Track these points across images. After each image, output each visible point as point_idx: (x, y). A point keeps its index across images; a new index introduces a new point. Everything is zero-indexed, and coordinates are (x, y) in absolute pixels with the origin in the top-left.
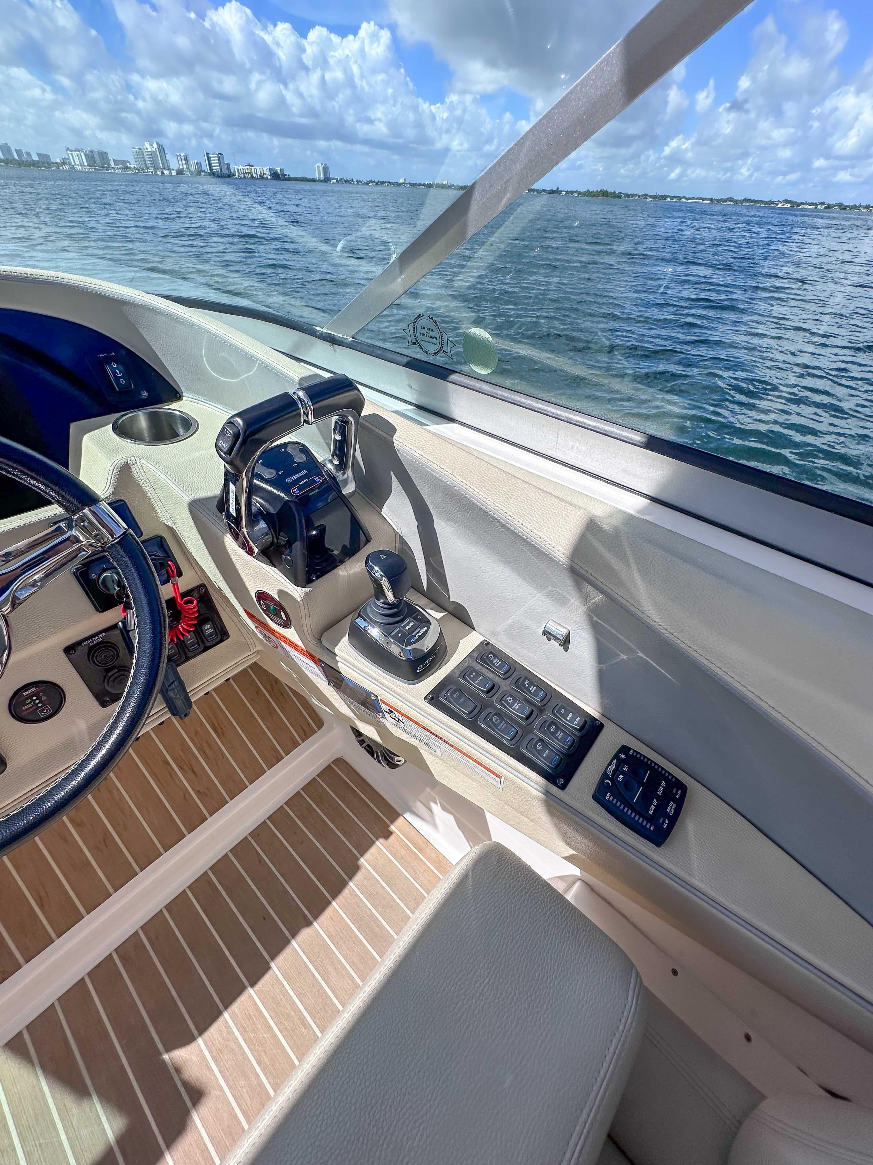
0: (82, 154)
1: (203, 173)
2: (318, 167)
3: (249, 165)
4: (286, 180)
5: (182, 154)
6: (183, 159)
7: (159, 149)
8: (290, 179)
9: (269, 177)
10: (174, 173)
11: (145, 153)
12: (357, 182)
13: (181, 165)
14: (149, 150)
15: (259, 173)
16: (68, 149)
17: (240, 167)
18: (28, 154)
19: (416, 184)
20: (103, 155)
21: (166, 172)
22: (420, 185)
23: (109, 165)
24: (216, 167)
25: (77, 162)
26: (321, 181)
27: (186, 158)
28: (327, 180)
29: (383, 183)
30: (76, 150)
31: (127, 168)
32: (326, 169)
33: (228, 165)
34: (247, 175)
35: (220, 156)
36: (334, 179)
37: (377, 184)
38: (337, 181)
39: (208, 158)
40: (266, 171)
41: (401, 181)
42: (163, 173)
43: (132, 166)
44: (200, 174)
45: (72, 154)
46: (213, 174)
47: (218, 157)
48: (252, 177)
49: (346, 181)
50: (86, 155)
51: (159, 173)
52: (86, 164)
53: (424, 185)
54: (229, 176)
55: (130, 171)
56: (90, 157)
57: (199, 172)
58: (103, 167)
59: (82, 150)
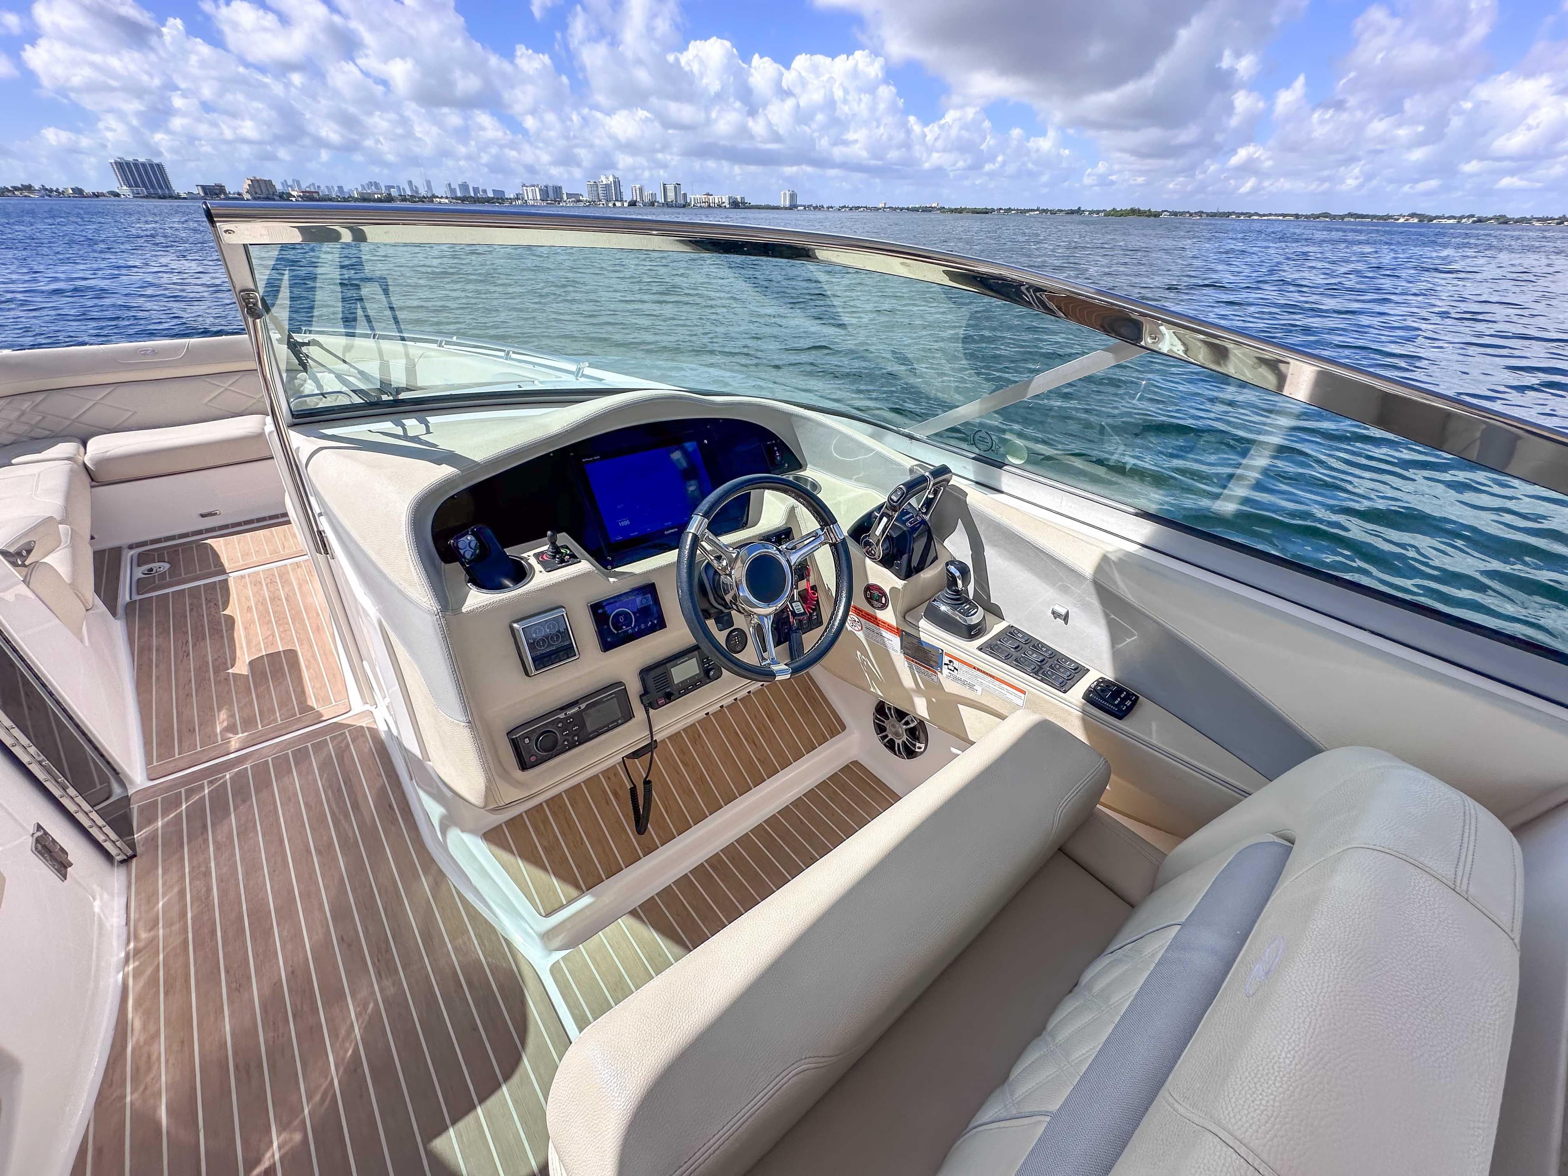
0: (537, 190)
1: (656, 204)
2: (785, 194)
3: (708, 194)
4: (746, 208)
5: (638, 186)
6: (638, 191)
7: (615, 182)
8: (751, 207)
9: (728, 206)
10: (626, 204)
11: (600, 186)
12: (828, 208)
13: (635, 196)
14: (605, 183)
15: (717, 201)
16: (524, 185)
17: (698, 196)
18: (485, 191)
19: (898, 208)
20: (558, 190)
21: (618, 204)
22: (902, 209)
23: (562, 198)
24: (671, 197)
25: (531, 197)
26: (786, 208)
27: (641, 190)
28: (793, 207)
29: (858, 208)
30: (530, 186)
31: (579, 201)
32: (793, 196)
33: (685, 195)
34: (703, 204)
35: (678, 187)
36: (801, 206)
37: (851, 209)
38: (805, 208)
39: (664, 188)
40: (725, 200)
41: (881, 205)
42: (614, 205)
43: (585, 199)
45: (527, 190)
46: (667, 204)
47: (675, 187)
48: (709, 206)
49: (816, 208)
50: (540, 190)
51: (611, 205)
52: (539, 198)
53: (908, 209)
54: (684, 206)
55: (582, 204)
56: (545, 193)
57: (652, 204)
58: (555, 201)
59: (537, 186)
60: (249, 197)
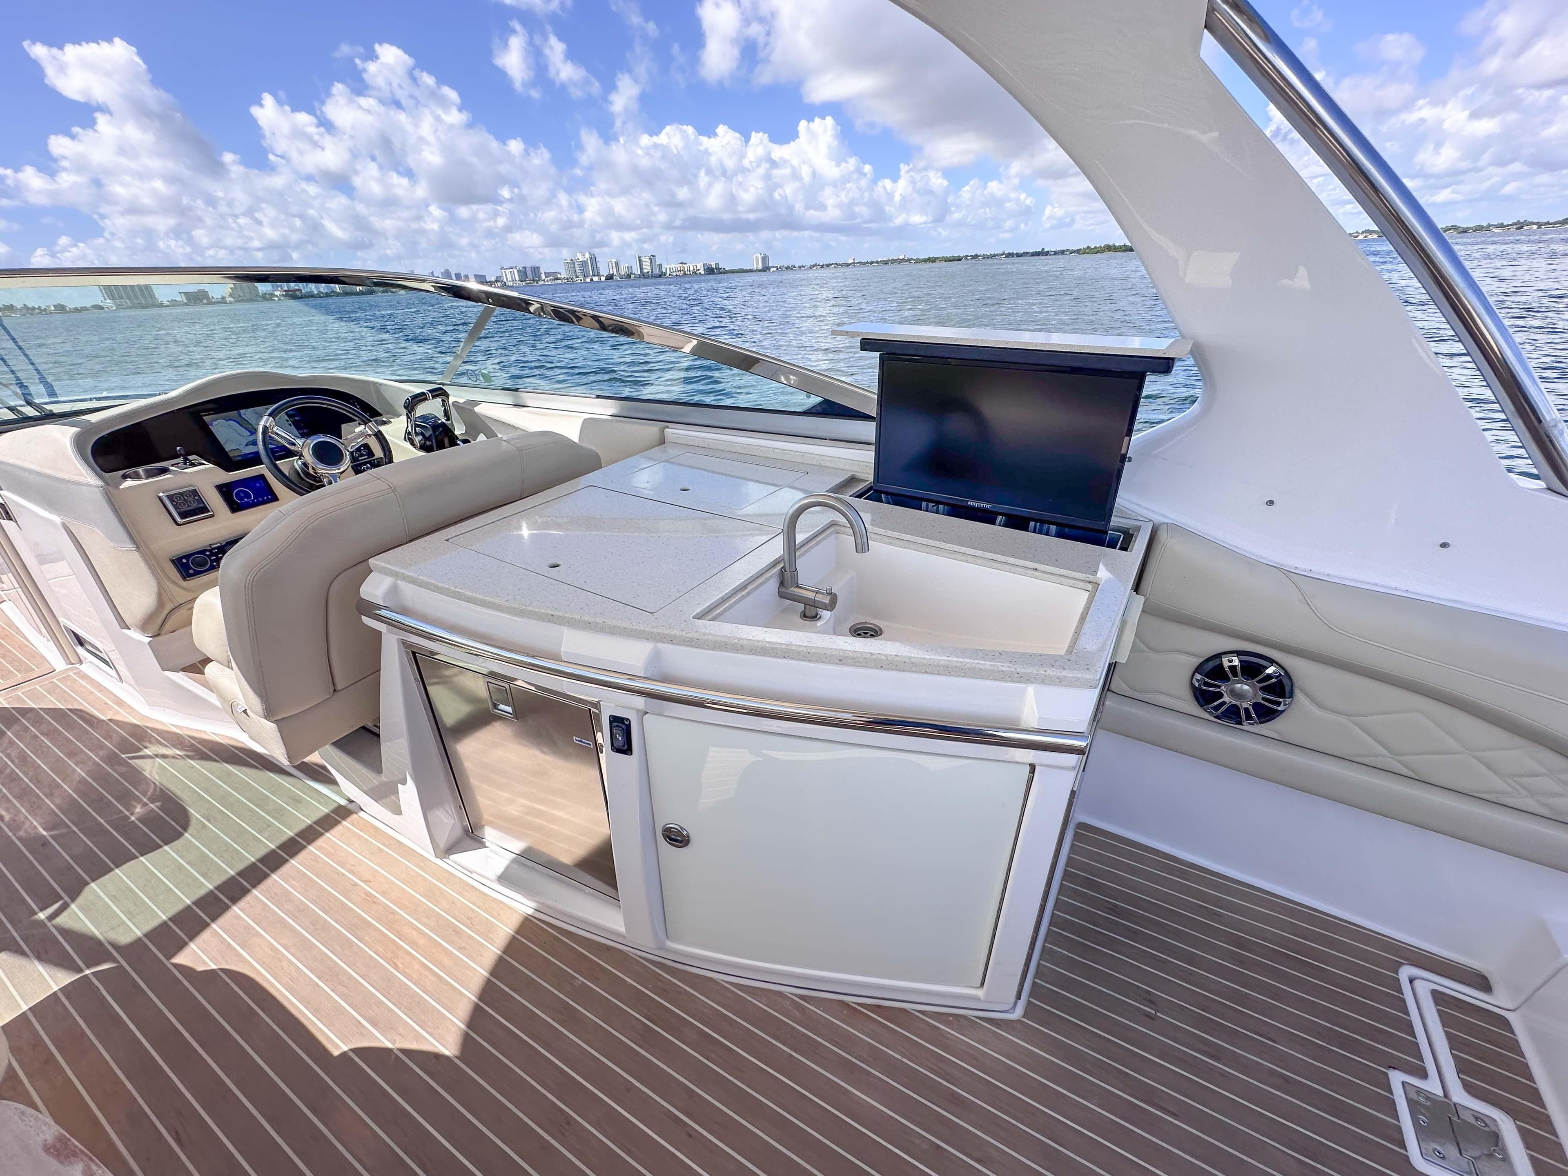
0: (516, 271)
1: (633, 276)
2: (757, 257)
3: (682, 263)
4: (721, 273)
5: (614, 261)
6: (614, 265)
7: (591, 259)
8: (726, 272)
9: (703, 273)
10: (603, 279)
11: (576, 264)
12: (800, 267)
13: (611, 270)
14: (581, 260)
15: (692, 269)
16: (502, 268)
17: (673, 266)
18: (465, 277)
19: (867, 262)
20: (536, 270)
21: (596, 279)
22: (872, 263)
23: (540, 278)
24: (647, 268)
25: (510, 278)
26: (760, 271)
27: (617, 264)
28: (766, 269)
29: (828, 265)
30: (509, 269)
31: (557, 279)
32: (765, 259)
33: (660, 265)
34: (678, 273)
35: (652, 258)
36: (773, 267)
37: (822, 267)
38: (777, 269)
39: (640, 260)
40: (700, 267)
41: (850, 261)
42: (592, 280)
43: (563, 277)
44: (630, 277)
45: (505, 272)
46: (643, 276)
47: (650, 258)
48: (685, 274)
49: (788, 268)
50: (518, 271)
51: (588, 280)
52: (517, 279)
53: (877, 262)
54: (660, 276)
55: (560, 282)
56: (523, 274)
57: (629, 276)
58: (534, 281)
59: (516, 268)
60: (232, 300)
